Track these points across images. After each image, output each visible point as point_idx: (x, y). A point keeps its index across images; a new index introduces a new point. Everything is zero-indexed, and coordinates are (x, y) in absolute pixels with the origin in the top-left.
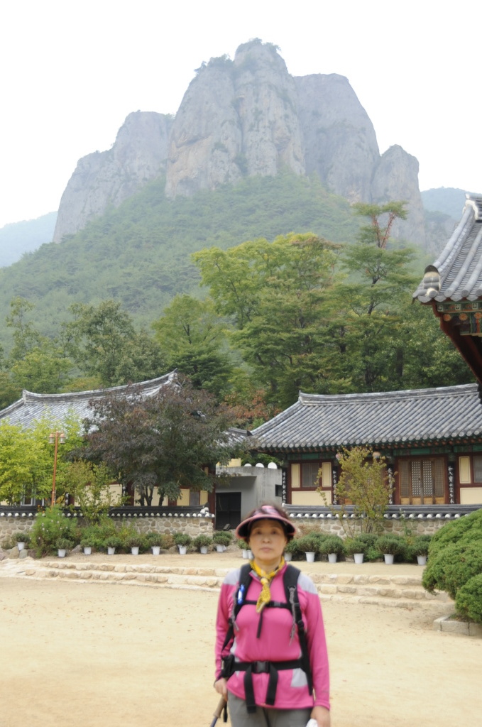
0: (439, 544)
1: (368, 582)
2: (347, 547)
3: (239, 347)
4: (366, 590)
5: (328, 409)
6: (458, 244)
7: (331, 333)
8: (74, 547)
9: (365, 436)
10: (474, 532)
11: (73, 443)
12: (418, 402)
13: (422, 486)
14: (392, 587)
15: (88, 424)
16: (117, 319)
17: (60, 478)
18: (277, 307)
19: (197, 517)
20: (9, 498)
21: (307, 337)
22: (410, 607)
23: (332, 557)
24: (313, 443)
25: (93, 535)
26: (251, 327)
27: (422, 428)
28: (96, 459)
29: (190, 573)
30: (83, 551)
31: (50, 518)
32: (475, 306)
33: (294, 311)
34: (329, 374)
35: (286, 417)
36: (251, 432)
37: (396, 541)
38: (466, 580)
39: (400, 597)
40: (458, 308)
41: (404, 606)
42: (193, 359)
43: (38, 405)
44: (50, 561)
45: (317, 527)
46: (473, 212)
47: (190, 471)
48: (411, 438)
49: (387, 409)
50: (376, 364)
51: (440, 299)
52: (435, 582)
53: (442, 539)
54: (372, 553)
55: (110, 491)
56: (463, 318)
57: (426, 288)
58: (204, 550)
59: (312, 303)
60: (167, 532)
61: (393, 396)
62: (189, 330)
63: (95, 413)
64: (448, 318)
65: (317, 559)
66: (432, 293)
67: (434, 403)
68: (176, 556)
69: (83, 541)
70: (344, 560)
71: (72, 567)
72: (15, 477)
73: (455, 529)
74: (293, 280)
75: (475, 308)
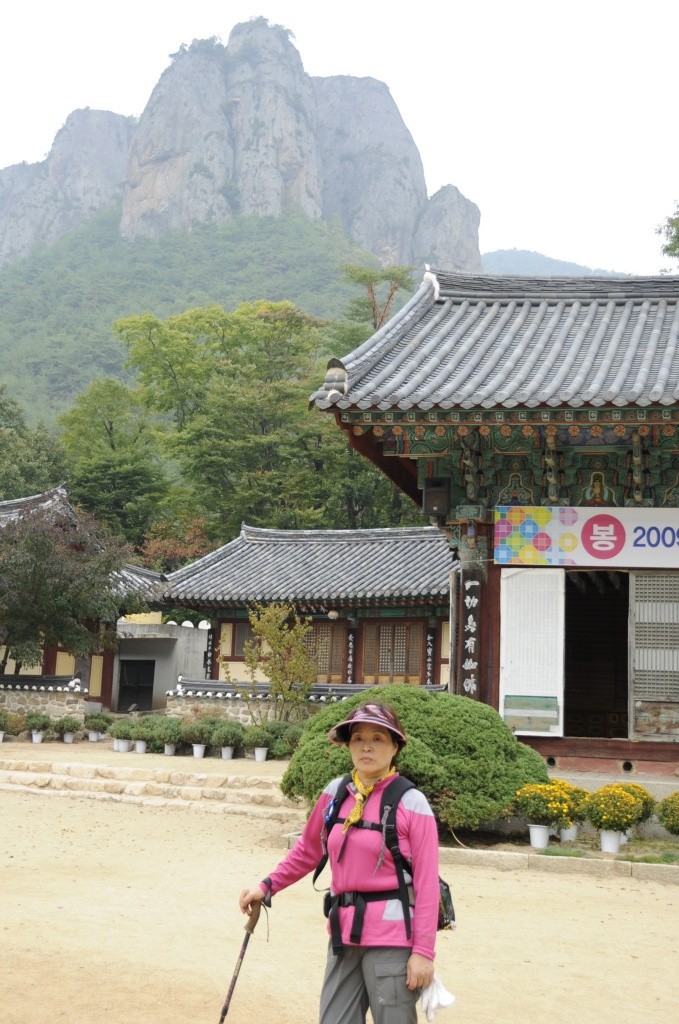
0: (310, 735)
1: (245, 785)
2: (246, 738)
3: (174, 456)
4: (238, 795)
5: (279, 550)
7: (302, 444)
9: (318, 588)
12: (398, 545)
13: (392, 660)
14: (273, 792)
18: (229, 404)
19: (63, 692)
21: (270, 448)
22: (284, 819)
23: (227, 752)
24: (248, 596)
26: (192, 430)
27: (394, 582)
29: (18, 769)
32: (389, 417)
33: (252, 410)
34: (294, 501)
35: (220, 558)
36: (167, 576)
40: (368, 419)
41: (279, 819)
42: (111, 471)
45: (217, 709)
46: (431, 287)
47: (60, 627)
48: (378, 594)
49: (356, 553)
50: (359, 490)
51: (343, 405)
52: (293, 784)
53: (314, 728)
54: (280, 747)
56: (378, 433)
57: (328, 389)
58: (68, 738)
59: (278, 400)
60: (20, 711)
61: (367, 536)
62: (111, 428)
64: (359, 432)
65: (208, 753)
66: (335, 396)
67: (419, 547)
68: (27, 744)
70: (243, 757)
74: (254, 366)
75: (389, 421)
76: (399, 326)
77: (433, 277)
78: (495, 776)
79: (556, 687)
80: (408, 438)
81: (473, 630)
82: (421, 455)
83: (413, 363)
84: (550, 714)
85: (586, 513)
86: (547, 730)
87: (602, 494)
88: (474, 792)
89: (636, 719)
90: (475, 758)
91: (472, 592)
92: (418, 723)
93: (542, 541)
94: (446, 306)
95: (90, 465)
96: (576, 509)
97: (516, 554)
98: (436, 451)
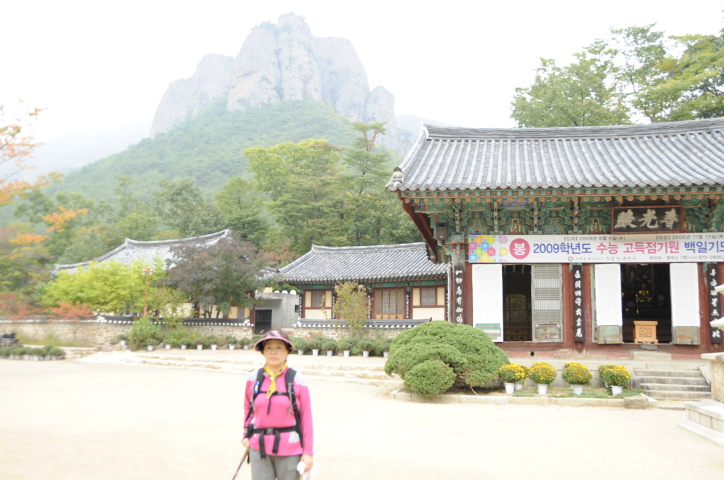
0: (397, 345)
1: (351, 369)
2: (339, 346)
3: (274, 213)
4: (350, 374)
5: (331, 256)
6: (415, 154)
7: (334, 206)
8: (158, 344)
9: (354, 274)
10: (418, 338)
11: (159, 275)
12: (388, 253)
13: (389, 307)
14: (366, 372)
15: (169, 262)
16: (191, 191)
17: (150, 298)
18: (300, 188)
19: (242, 326)
20: (115, 310)
21: (319, 208)
22: (377, 384)
23: (330, 353)
24: (320, 278)
25: (171, 337)
26: (281, 200)
27: (390, 270)
28: (174, 286)
29: (235, 363)
30: (164, 347)
31: (142, 325)
32: (424, 194)
33: (310, 191)
34: (332, 233)
35: (303, 261)
36: (279, 270)
37: (370, 343)
38: (411, 367)
39: (371, 378)
40: (414, 195)
41: (374, 384)
42: (242, 220)
43: (136, 249)
44: (142, 353)
45: (320, 333)
46: (425, 134)
47: (237, 295)
48: (383, 277)
49: (369, 257)
50: (363, 227)
51: (402, 189)
53: (398, 342)
54: (355, 350)
55: (184, 308)
56: (417, 202)
57: (394, 181)
58: (246, 347)
60: (221, 335)
62: (240, 200)
63: (174, 255)
64: (407, 201)
65: (320, 353)
66: (398, 185)
67: (399, 254)
68: (227, 351)
69: (165, 340)
70: (337, 355)
71: (157, 358)
72: (119, 297)
73: (406, 336)
74: (310, 170)
75: (424, 196)
76: (417, 151)
77: (425, 129)
78: (489, 362)
79: (499, 319)
81: (460, 294)
82: (433, 212)
83: (428, 168)
84: (497, 331)
85: (511, 238)
86: (496, 339)
87: (518, 228)
88: (480, 370)
89: (536, 332)
90: (479, 354)
91: (459, 276)
92: (452, 339)
93: (491, 251)
94: (433, 141)
95: (232, 218)
96: (507, 236)
97: (479, 258)
98: (441, 210)
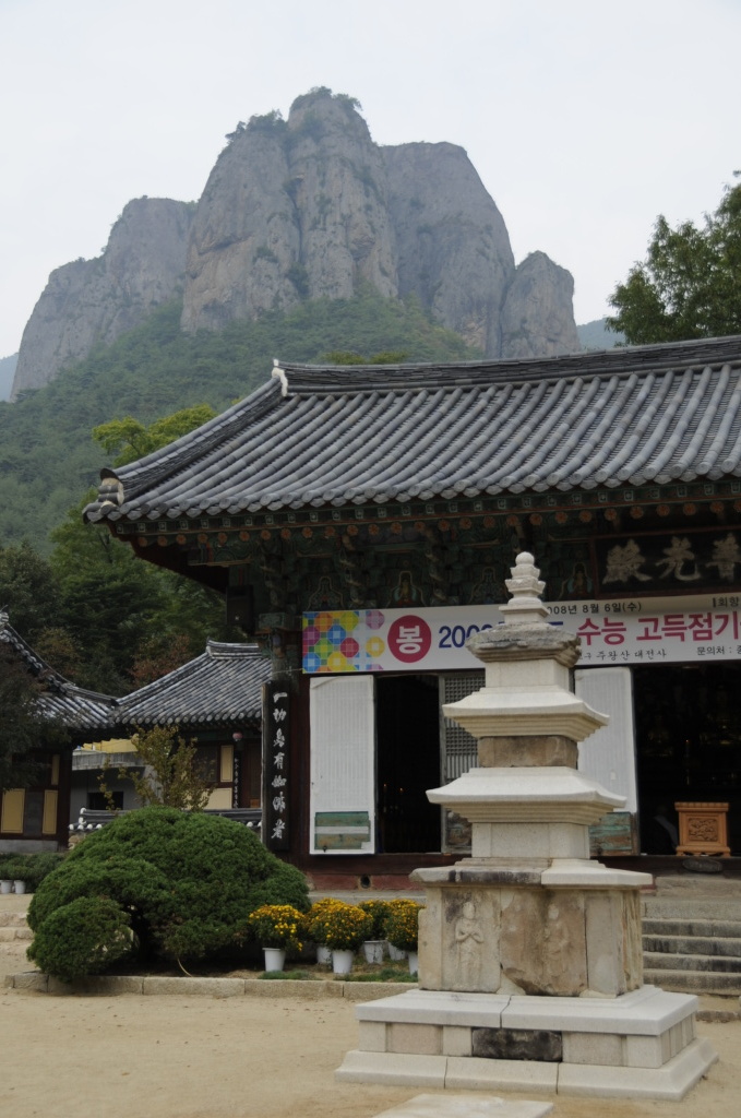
5: (243, 665)
32: (163, 526)
35: (180, 677)
36: (118, 700)
40: (144, 530)
42: (100, 588)
51: (116, 516)
56: (163, 543)
57: (101, 500)
64: (143, 543)
66: (107, 507)
75: (166, 530)
76: (217, 428)
77: (281, 373)
78: (229, 899)
79: (366, 802)
80: (211, 545)
81: (281, 744)
82: (229, 563)
84: (362, 830)
85: (392, 615)
86: (359, 847)
87: (410, 593)
88: (203, 917)
89: (448, 831)
90: (210, 881)
91: (281, 704)
92: (155, 847)
93: (350, 648)
94: (293, 402)
95: (77, 584)
96: (383, 611)
97: (324, 662)
98: (239, 558)
